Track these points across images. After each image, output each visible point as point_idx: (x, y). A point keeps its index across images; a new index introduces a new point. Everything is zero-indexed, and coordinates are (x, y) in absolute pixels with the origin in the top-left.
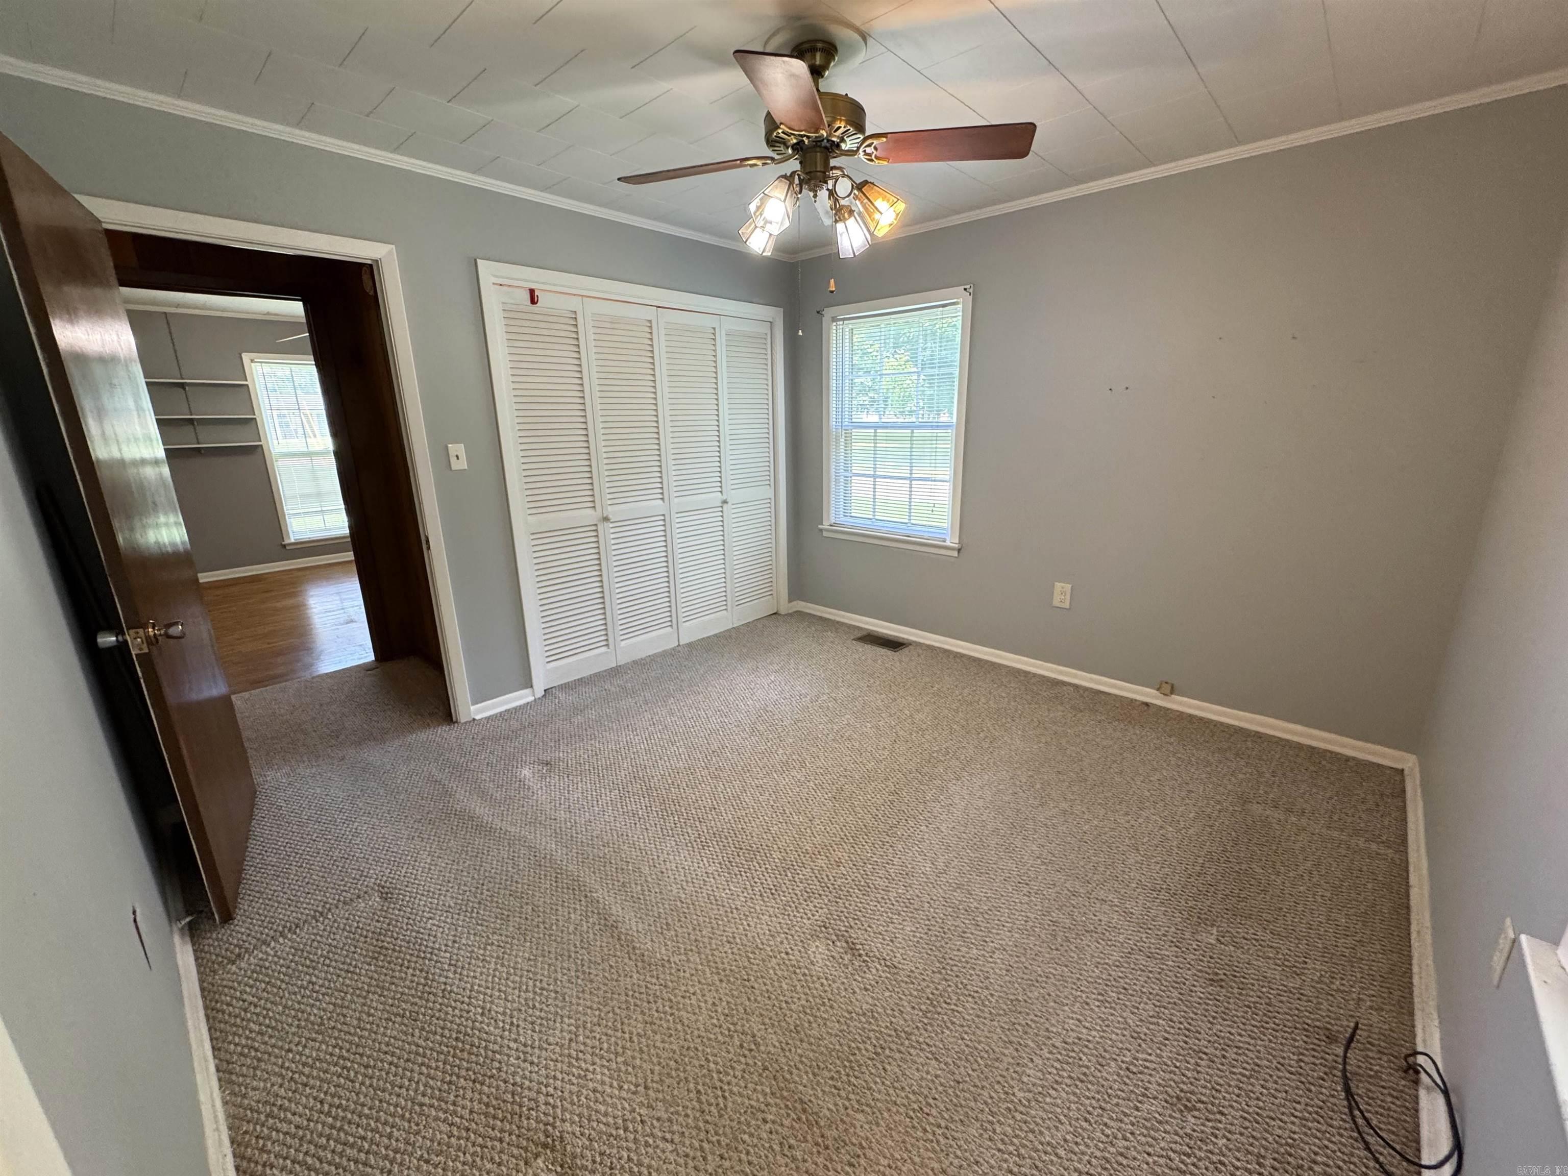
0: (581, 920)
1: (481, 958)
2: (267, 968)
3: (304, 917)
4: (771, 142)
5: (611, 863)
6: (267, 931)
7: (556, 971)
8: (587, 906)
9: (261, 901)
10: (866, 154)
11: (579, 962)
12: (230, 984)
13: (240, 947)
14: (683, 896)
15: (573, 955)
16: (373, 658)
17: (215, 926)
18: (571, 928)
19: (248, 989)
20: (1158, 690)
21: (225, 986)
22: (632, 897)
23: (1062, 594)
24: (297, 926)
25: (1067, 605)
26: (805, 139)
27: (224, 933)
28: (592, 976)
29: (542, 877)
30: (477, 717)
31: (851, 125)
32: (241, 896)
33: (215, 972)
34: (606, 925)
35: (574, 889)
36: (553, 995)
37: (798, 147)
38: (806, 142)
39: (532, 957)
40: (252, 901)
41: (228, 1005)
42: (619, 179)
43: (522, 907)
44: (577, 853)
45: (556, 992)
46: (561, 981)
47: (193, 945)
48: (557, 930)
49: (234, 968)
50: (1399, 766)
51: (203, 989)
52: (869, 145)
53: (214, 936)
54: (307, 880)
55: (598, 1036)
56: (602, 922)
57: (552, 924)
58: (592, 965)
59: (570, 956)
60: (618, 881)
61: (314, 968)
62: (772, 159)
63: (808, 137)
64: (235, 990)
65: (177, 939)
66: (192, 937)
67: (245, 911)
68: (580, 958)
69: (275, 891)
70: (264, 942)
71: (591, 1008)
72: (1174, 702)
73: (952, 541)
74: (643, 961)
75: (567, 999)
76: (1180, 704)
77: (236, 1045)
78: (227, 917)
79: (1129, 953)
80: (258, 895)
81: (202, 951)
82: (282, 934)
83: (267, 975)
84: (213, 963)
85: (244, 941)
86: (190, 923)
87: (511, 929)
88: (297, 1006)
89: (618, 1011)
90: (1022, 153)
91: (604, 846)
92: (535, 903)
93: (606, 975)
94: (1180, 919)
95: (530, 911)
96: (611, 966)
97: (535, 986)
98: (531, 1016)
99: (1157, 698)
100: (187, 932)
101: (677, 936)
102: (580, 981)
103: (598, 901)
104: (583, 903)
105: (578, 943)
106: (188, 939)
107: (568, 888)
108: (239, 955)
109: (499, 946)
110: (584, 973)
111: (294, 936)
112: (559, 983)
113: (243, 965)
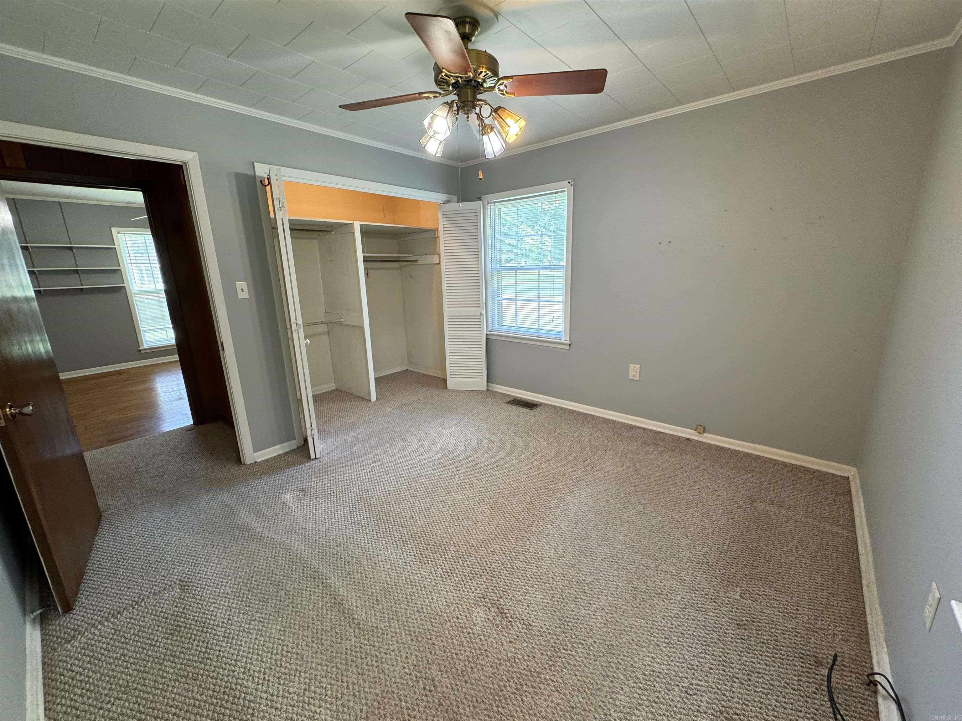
0: (318, 600)
1: (246, 630)
2: (92, 646)
3: (124, 606)
4: (439, 82)
5: (341, 558)
6: (96, 617)
7: (298, 638)
8: (323, 590)
9: (95, 595)
10: (500, 90)
11: (315, 631)
12: (64, 658)
13: (75, 630)
14: (389, 580)
15: (311, 625)
16: (192, 423)
17: (59, 616)
18: (311, 606)
19: (76, 662)
20: (696, 430)
21: (61, 661)
22: (354, 582)
23: (634, 370)
24: (118, 613)
25: (637, 378)
26: (459, 79)
27: (64, 620)
28: (323, 641)
29: (294, 570)
30: (259, 460)
31: (489, 71)
32: (81, 592)
33: (55, 650)
34: (335, 603)
35: (314, 578)
36: (295, 656)
37: (456, 85)
38: (460, 81)
39: (282, 629)
40: (88, 595)
41: (61, 674)
42: (340, 106)
43: (278, 592)
44: (319, 552)
45: (297, 654)
46: (301, 645)
47: (42, 630)
48: (301, 608)
49: (69, 646)
50: (846, 475)
51: (44, 664)
52: (501, 84)
53: (57, 622)
54: (129, 578)
55: (325, 686)
56: (333, 600)
57: (298, 604)
58: (324, 633)
59: (308, 627)
60: (346, 571)
61: (127, 644)
62: (440, 94)
63: (461, 78)
64: (67, 663)
65: (28, 627)
66: (42, 624)
67: (82, 603)
68: (316, 627)
69: (106, 587)
70: (93, 626)
71: (321, 664)
72: (705, 438)
73: (565, 339)
74: (359, 628)
75: (305, 659)
76: (710, 438)
77: (62, 705)
78: (68, 608)
79: (684, 608)
80: (93, 591)
81: (47, 634)
82: (107, 620)
83: (92, 651)
84: (54, 643)
85: (78, 626)
86: (41, 614)
87: (269, 609)
88: (111, 673)
89: (339, 665)
90: (599, 89)
91: (337, 546)
92: (287, 589)
93: (333, 639)
94: (716, 583)
95: (283, 595)
96: (337, 633)
97: (283, 650)
98: (278, 672)
99: (693, 435)
100: (38, 620)
101: (383, 609)
102: (314, 645)
103: (330, 586)
104: (320, 587)
105: (315, 617)
106: (38, 627)
107: (311, 577)
108: (73, 637)
109: (260, 621)
110: (318, 638)
111: (116, 620)
112: (300, 647)
113: (76, 644)
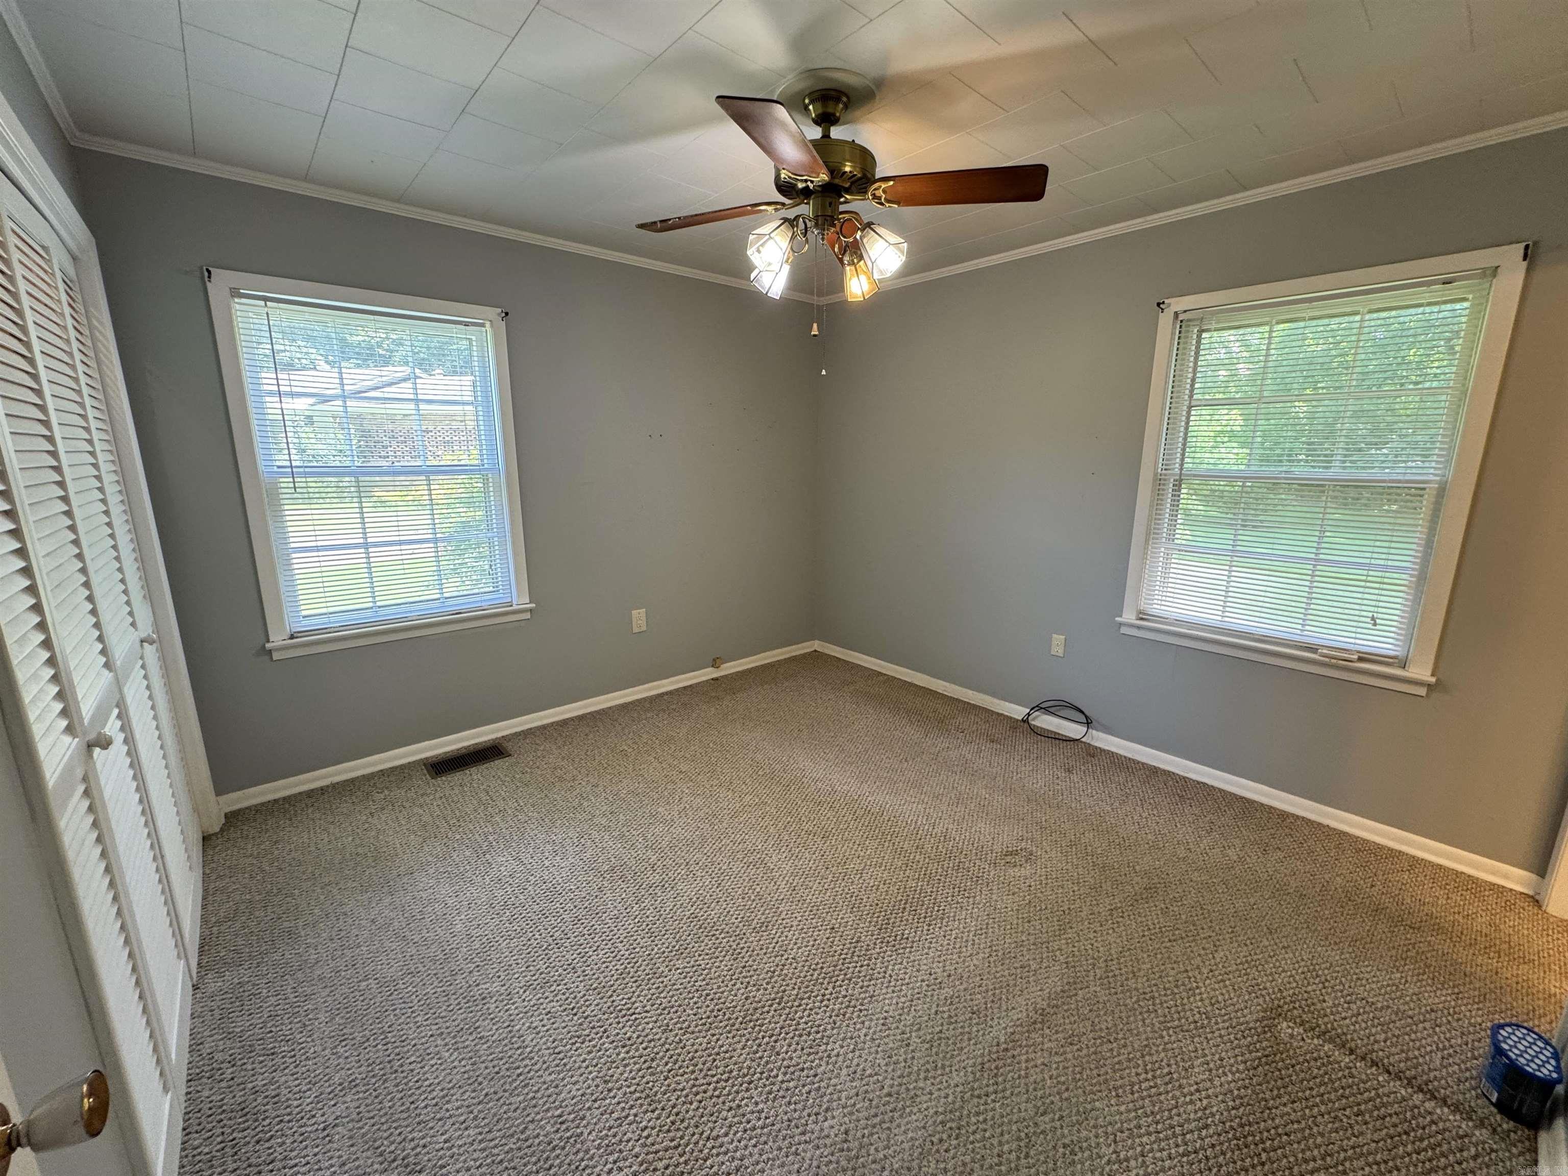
0: (1042, 1050)
1: (1140, 1160)
5: (941, 1032)
7: (1119, 1063)
8: (1020, 1046)
11: (1099, 1041)
14: (982, 955)
15: (1092, 1050)
18: (1057, 1059)
20: (712, 666)
22: (993, 1001)
23: (639, 618)
25: (644, 628)
28: (1110, 1026)
29: (981, 1118)
34: (1042, 1022)
35: (997, 1068)
36: (1147, 1058)
39: (1114, 1093)
43: (1043, 1132)
44: (926, 1079)
45: (1143, 1056)
46: (1129, 1054)
48: (1067, 1074)
50: (812, 649)
55: (1167, 1010)
56: (1039, 1026)
57: (1058, 1083)
58: (1097, 1028)
59: (1095, 1053)
60: (971, 1019)
68: (1093, 1041)
71: (1143, 1020)
72: (726, 668)
73: (521, 600)
74: (1075, 983)
75: (1145, 1043)
76: (730, 668)
87: (1084, 1133)
89: (1134, 999)
91: (908, 1045)
92: (1032, 1114)
93: (1102, 1013)
95: (1047, 1118)
96: (1091, 1011)
97: (1147, 1080)
98: (1180, 1074)
99: (712, 673)
101: (1034, 959)
102: (1120, 1036)
103: (1013, 1034)
104: (1015, 1053)
105: (1075, 1048)
107: (996, 1075)
109: (1115, 1142)
110: (1109, 1034)
112: (1131, 1056)
